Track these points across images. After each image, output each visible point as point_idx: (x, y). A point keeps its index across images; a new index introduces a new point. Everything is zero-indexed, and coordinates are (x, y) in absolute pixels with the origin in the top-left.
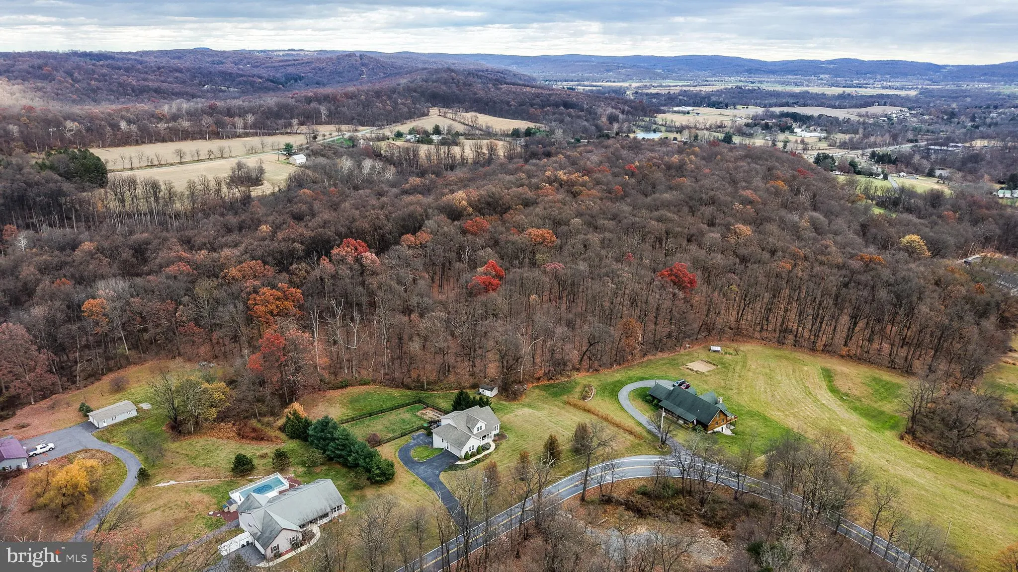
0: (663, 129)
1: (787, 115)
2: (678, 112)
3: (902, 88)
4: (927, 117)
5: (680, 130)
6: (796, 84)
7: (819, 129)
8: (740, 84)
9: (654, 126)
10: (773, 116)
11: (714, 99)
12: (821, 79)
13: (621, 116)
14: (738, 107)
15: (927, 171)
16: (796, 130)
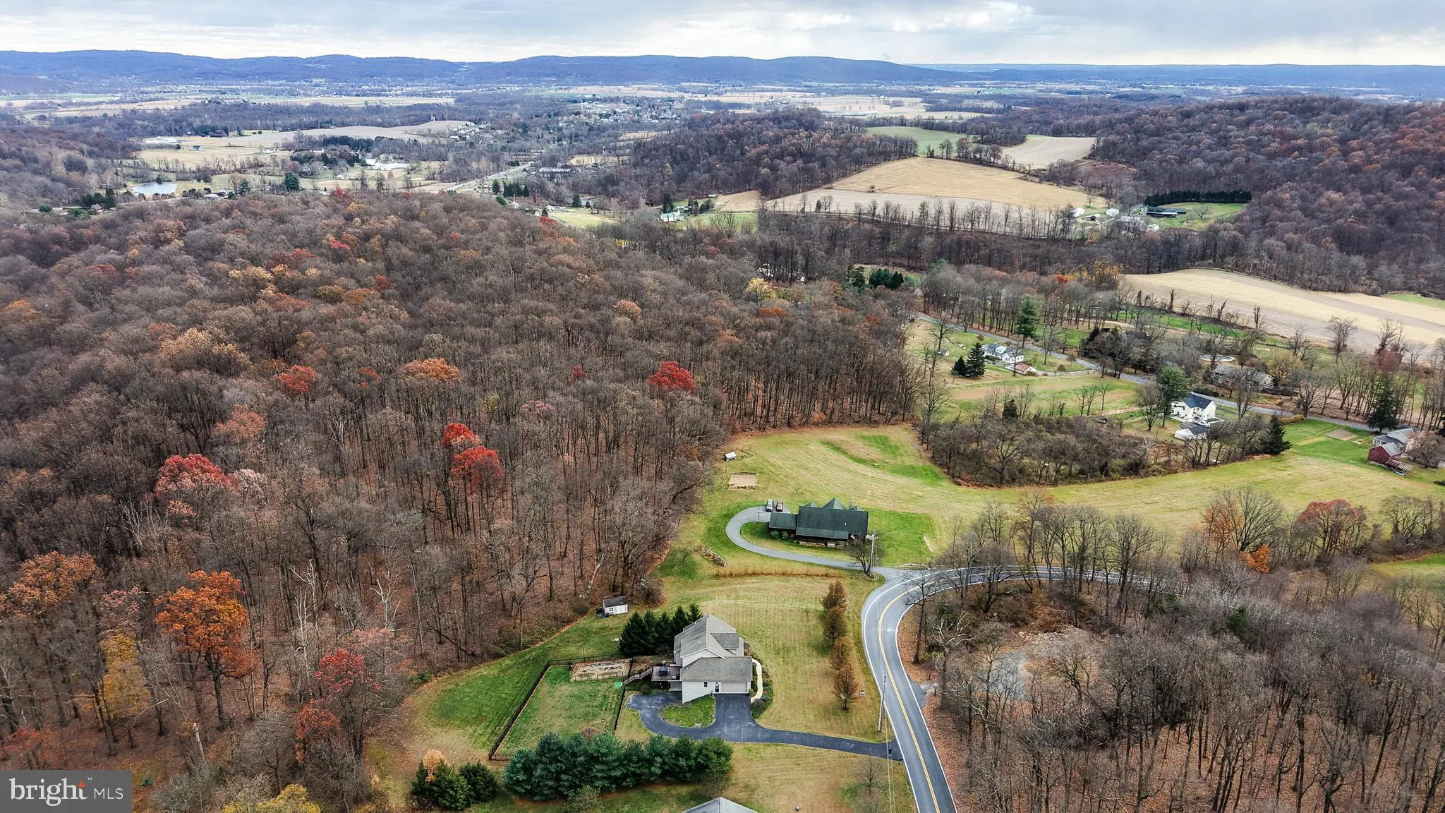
0: (172, 176)
1: (334, 141)
2: (160, 147)
3: (430, 96)
4: (500, 132)
5: (204, 175)
6: (291, 94)
7: (391, 157)
8: (209, 97)
9: (155, 175)
10: (313, 144)
11: (197, 123)
12: (317, 85)
13: (90, 162)
14: (246, 132)
15: (571, 201)
16: (369, 161)
